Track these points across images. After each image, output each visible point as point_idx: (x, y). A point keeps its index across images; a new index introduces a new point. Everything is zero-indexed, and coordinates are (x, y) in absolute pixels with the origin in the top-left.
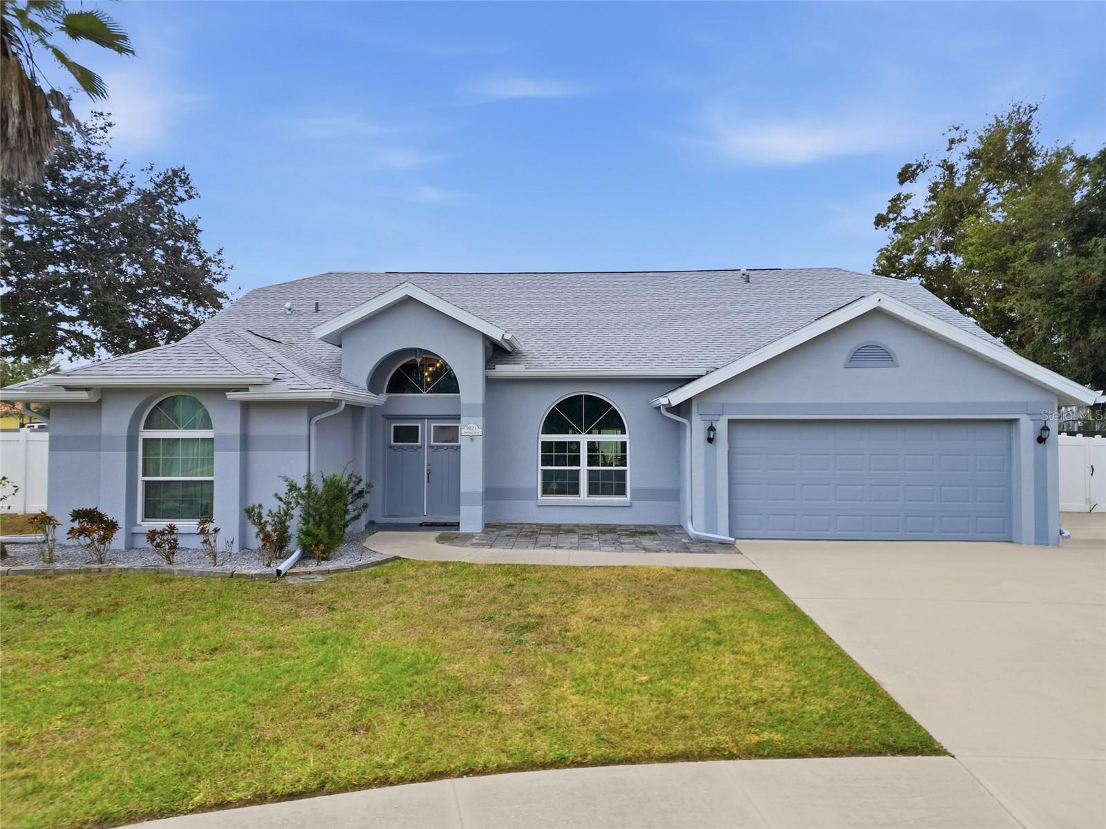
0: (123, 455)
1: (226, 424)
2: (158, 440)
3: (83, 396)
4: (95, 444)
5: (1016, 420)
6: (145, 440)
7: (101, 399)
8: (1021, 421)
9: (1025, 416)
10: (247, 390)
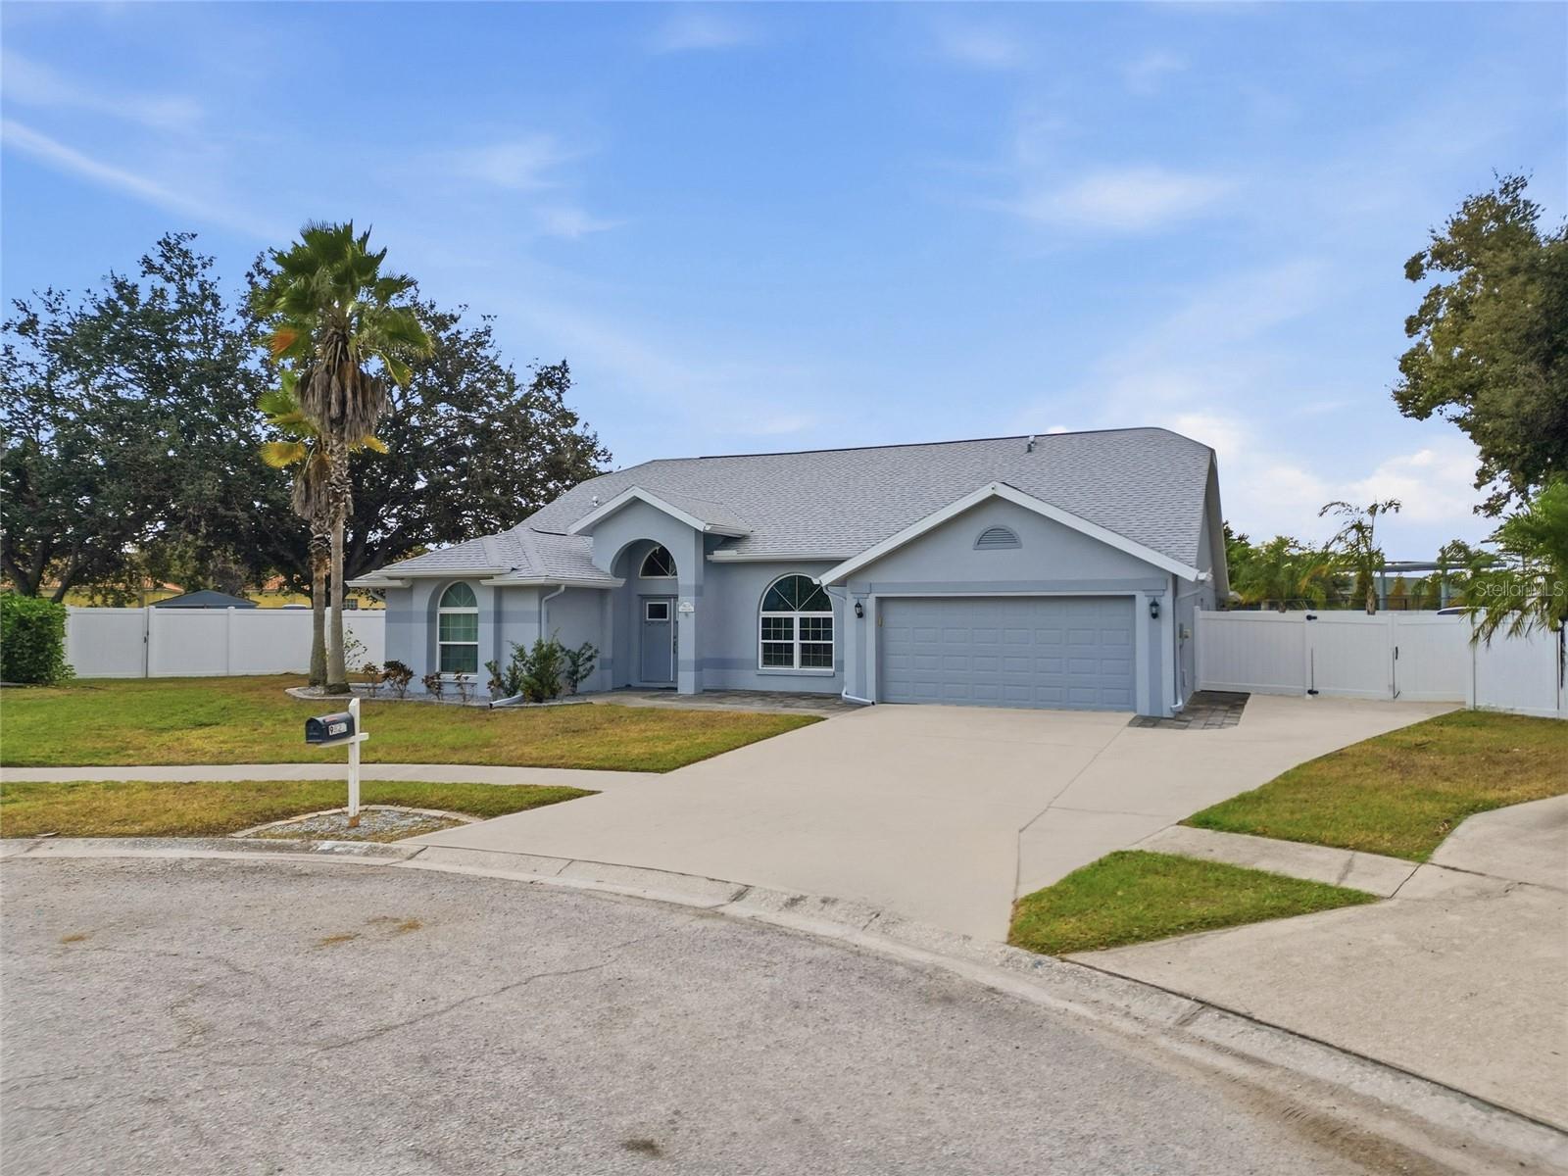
0: (425, 626)
1: (485, 604)
2: (448, 614)
3: (398, 583)
4: (408, 617)
5: (1133, 597)
6: (441, 615)
7: (412, 586)
8: (1137, 599)
9: (1143, 594)
10: (492, 578)
